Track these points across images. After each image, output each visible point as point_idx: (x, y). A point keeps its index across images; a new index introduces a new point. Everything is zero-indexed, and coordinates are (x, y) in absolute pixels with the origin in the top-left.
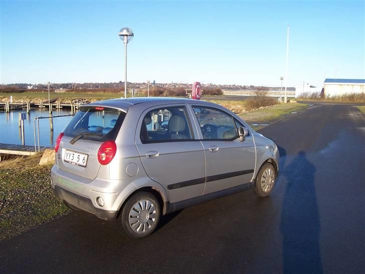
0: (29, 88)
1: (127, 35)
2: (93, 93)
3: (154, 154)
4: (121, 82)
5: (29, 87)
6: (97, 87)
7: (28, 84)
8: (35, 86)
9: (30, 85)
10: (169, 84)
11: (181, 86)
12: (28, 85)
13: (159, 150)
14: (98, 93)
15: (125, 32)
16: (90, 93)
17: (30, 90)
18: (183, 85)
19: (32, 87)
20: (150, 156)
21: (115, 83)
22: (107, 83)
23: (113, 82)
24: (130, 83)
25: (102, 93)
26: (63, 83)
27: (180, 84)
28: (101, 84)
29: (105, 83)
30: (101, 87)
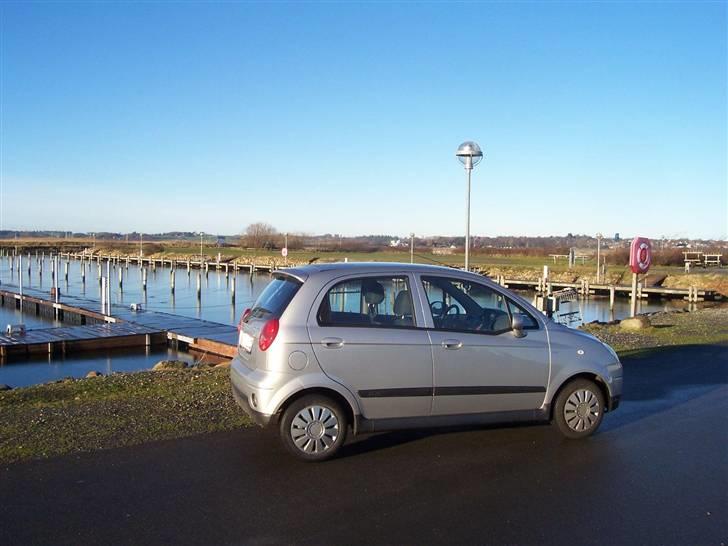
0: (394, 244)
1: (469, 155)
2: (504, 257)
3: (337, 341)
4: (570, 235)
5: (393, 242)
6: (523, 245)
7: (393, 236)
8: (405, 241)
9: (396, 239)
10: (672, 241)
11: (698, 244)
12: (393, 239)
13: (345, 337)
14: (512, 257)
15: (466, 150)
16: (498, 256)
17: (395, 249)
18: (702, 242)
19: (398, 242)
20: (328, 344)
21: (558, 238)
22: (543, 236)
23: (554, 236)
24: (590, 238)
25: (520, 256)
26: (457, 236)
27: (695, 241)
28: (530, 239)
29: (539, 238)
30: (530, 246)
